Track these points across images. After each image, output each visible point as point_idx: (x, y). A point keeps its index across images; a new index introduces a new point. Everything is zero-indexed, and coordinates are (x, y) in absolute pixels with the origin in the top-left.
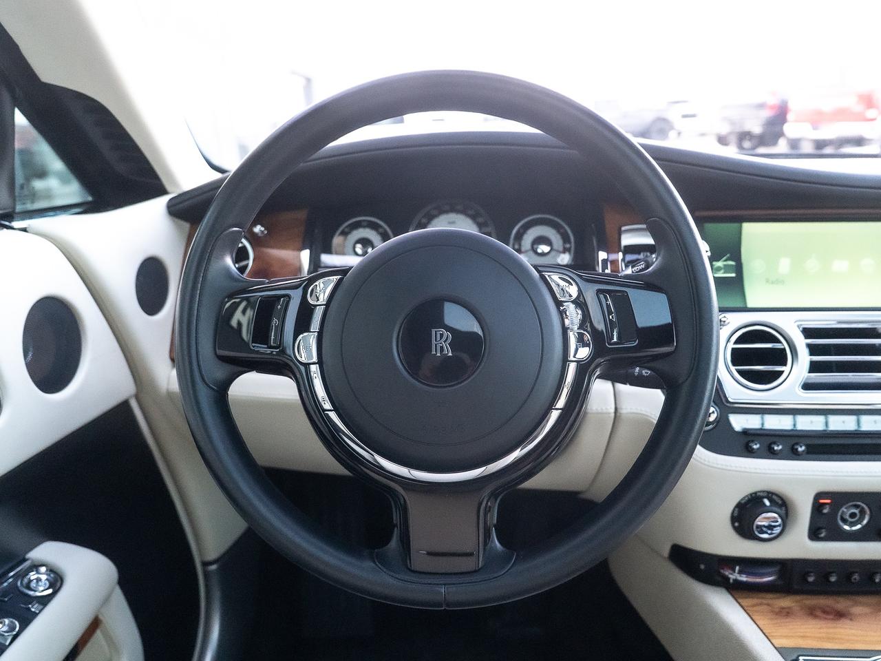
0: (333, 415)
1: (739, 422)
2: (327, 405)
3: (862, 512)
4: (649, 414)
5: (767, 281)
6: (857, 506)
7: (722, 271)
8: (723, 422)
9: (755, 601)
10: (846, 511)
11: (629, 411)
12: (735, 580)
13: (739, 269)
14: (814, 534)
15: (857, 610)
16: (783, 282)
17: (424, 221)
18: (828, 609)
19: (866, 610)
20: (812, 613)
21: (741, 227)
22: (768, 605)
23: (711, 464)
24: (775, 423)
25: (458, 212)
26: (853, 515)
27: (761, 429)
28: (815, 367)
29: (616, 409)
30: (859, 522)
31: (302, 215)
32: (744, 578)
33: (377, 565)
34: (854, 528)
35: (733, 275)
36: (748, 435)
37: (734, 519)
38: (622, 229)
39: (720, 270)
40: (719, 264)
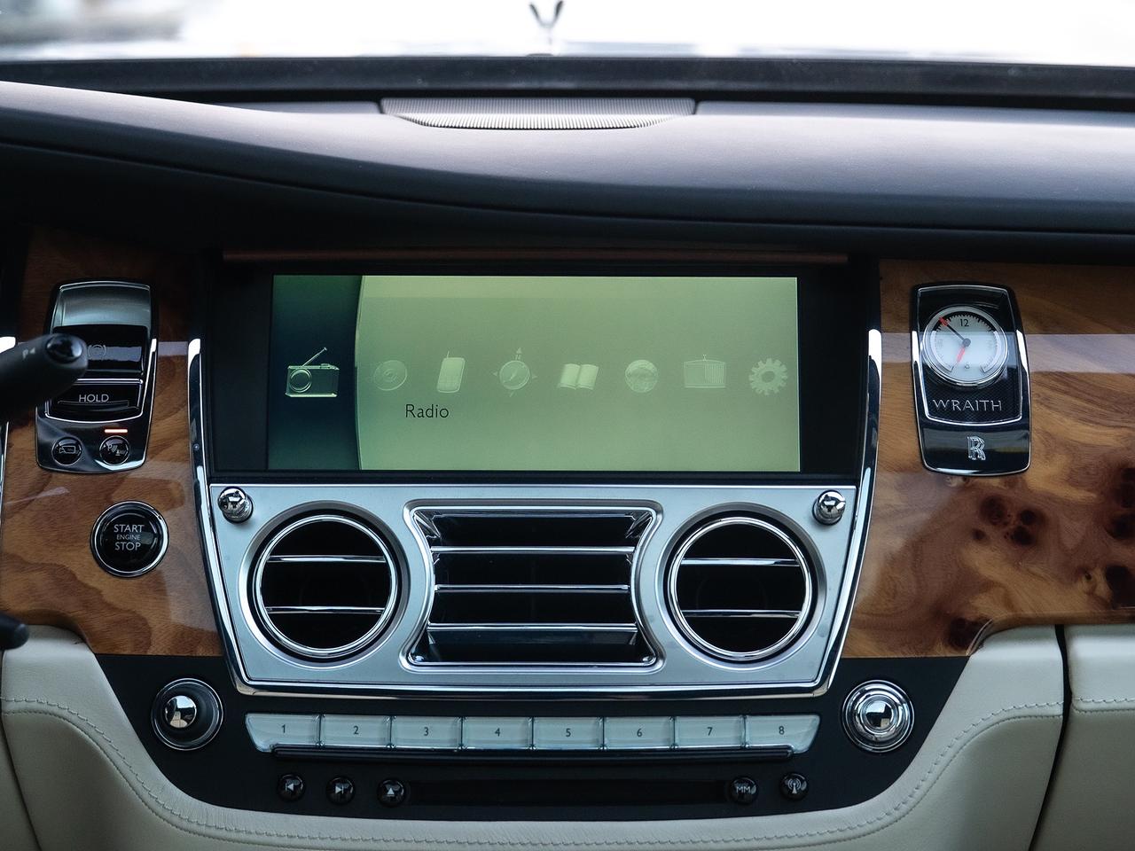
1: (266, 732)
4: (65, 713)
5: (409, 409)
7: (308, 387)
8: (235, 730)
11: (23, 705)
13: (347, 381)
16: (443, 413)
21: (358, 285)
23: (194, 827)
24: (342, 733)
27: (316, 747)
28: (443, 607)
35: (334, 395)
36: (284, 758)
38: (62, 289)
39: (300, 381)
40: (303, 369)
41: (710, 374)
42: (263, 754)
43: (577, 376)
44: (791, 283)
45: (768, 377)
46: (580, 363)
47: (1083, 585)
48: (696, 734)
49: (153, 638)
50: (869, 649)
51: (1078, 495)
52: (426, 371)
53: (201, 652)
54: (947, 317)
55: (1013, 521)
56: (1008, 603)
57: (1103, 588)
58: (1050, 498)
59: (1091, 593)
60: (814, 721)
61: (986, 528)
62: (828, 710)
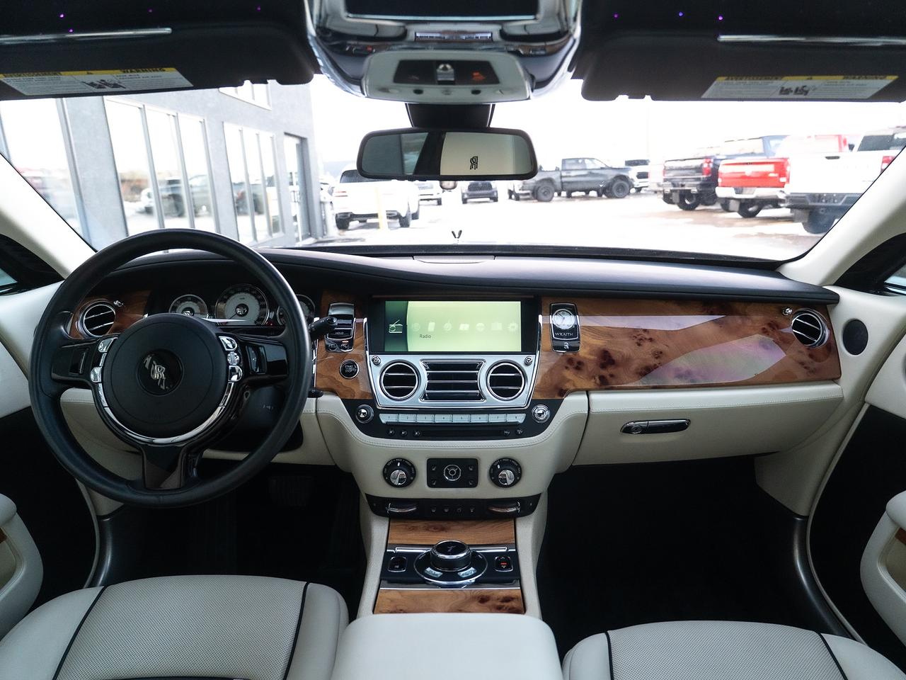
0: (108, 410)
1: (384, 418)
2: (105, 404)
3: (458, 471)
5: (421, 336)
6: (455, 467)
7: (395, 330)
8: (377, 418)
9: (400, 523)
10: (449, 469)
11: (323, 412)
13: (405, 329)
14: (430, 484)
15: (455, 527)
16: (430, 337)
17: (225, 297)
18: (438, 527)
19: (461, 527)
20: (428, 529)
21: (407, 304)
22: (406, 525)
24: (404, 419)
25: (246, 292)
26: (452, 472)
27: (397, 422)
28: (430, 387)
29: (316, 411)
30: (456, 477)
31: (146, 294)
34: (452, 480)
35: (401, 332)
37: (384, 475)
38: (331, 305)
39: (393, 329)
40: (393, 325)
41: (498, 326)
42: (384, 424)
43: (464, 327)
44: (518, 304)
45: (514, 327)
46: (465, 324)
47: (593, 380)
48: (494, 419)
49: (355, 394)
50: (539, 397)
51: (592, 357)
52: (425, 326)
53: (367, 398)
55: (576, 364)
56: (574, 385)
57: (598, 381)
58: (585, 358)
59: (595, 382)
60: (524, 415)
61: (569, 366)
62: (528, 412)
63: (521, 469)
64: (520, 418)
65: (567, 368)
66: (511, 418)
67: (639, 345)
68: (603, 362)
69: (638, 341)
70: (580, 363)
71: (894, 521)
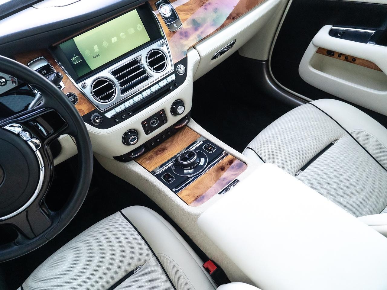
1: (109, 115)
3: (156, 119)
5: (94, 57)
6: (154, 119)
7: (76, 61)
8: (105, 117)
9: (142, 159)
10: (152, 121)
12: (134, 157)
13: (81, 57)
14: (147, 133)
15: (167, 145)
16: (99, 55)
18: (160, 150)
19: (170, 143)
20: (157, 154)
21: (73, 40)
22: (145, 158)
24: (119, 109)
26: (154, 122)
27: (116, 113)
28: (122, 84)
30: (157, 123)
32: (136, 155)
33: (18, 246)
34: (156, 125)
36: (114, 117)
37: (124, 143)
38: (28, 64)
39: (75, 61)
40: (74, 59)
41: (132, 31)
42: (110, 118)
43: (114, 40)
44: (135, 11)
45: (140, 27)
46: (113, 38)
47: (195, 39)
48: (162, 84)
49: (85, 112)
50: (176, 62)
51: (189, 26)
52: (92, 50)
53: (93, 110)
54: (161, 6)
55: (184, 34)
58: (186, 28)
60: (174, 74)
61: (181, 37)
62: (175, 72)
63: (183, 102)
64: (173, 77)
65: (181, 38)
66: (170, 79)
67: (206, 9)
68: (195, 26)
69: (205, 7)
70: (186, 33)
71: (315, 46)
